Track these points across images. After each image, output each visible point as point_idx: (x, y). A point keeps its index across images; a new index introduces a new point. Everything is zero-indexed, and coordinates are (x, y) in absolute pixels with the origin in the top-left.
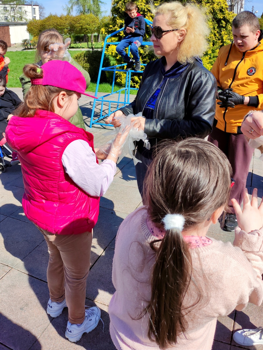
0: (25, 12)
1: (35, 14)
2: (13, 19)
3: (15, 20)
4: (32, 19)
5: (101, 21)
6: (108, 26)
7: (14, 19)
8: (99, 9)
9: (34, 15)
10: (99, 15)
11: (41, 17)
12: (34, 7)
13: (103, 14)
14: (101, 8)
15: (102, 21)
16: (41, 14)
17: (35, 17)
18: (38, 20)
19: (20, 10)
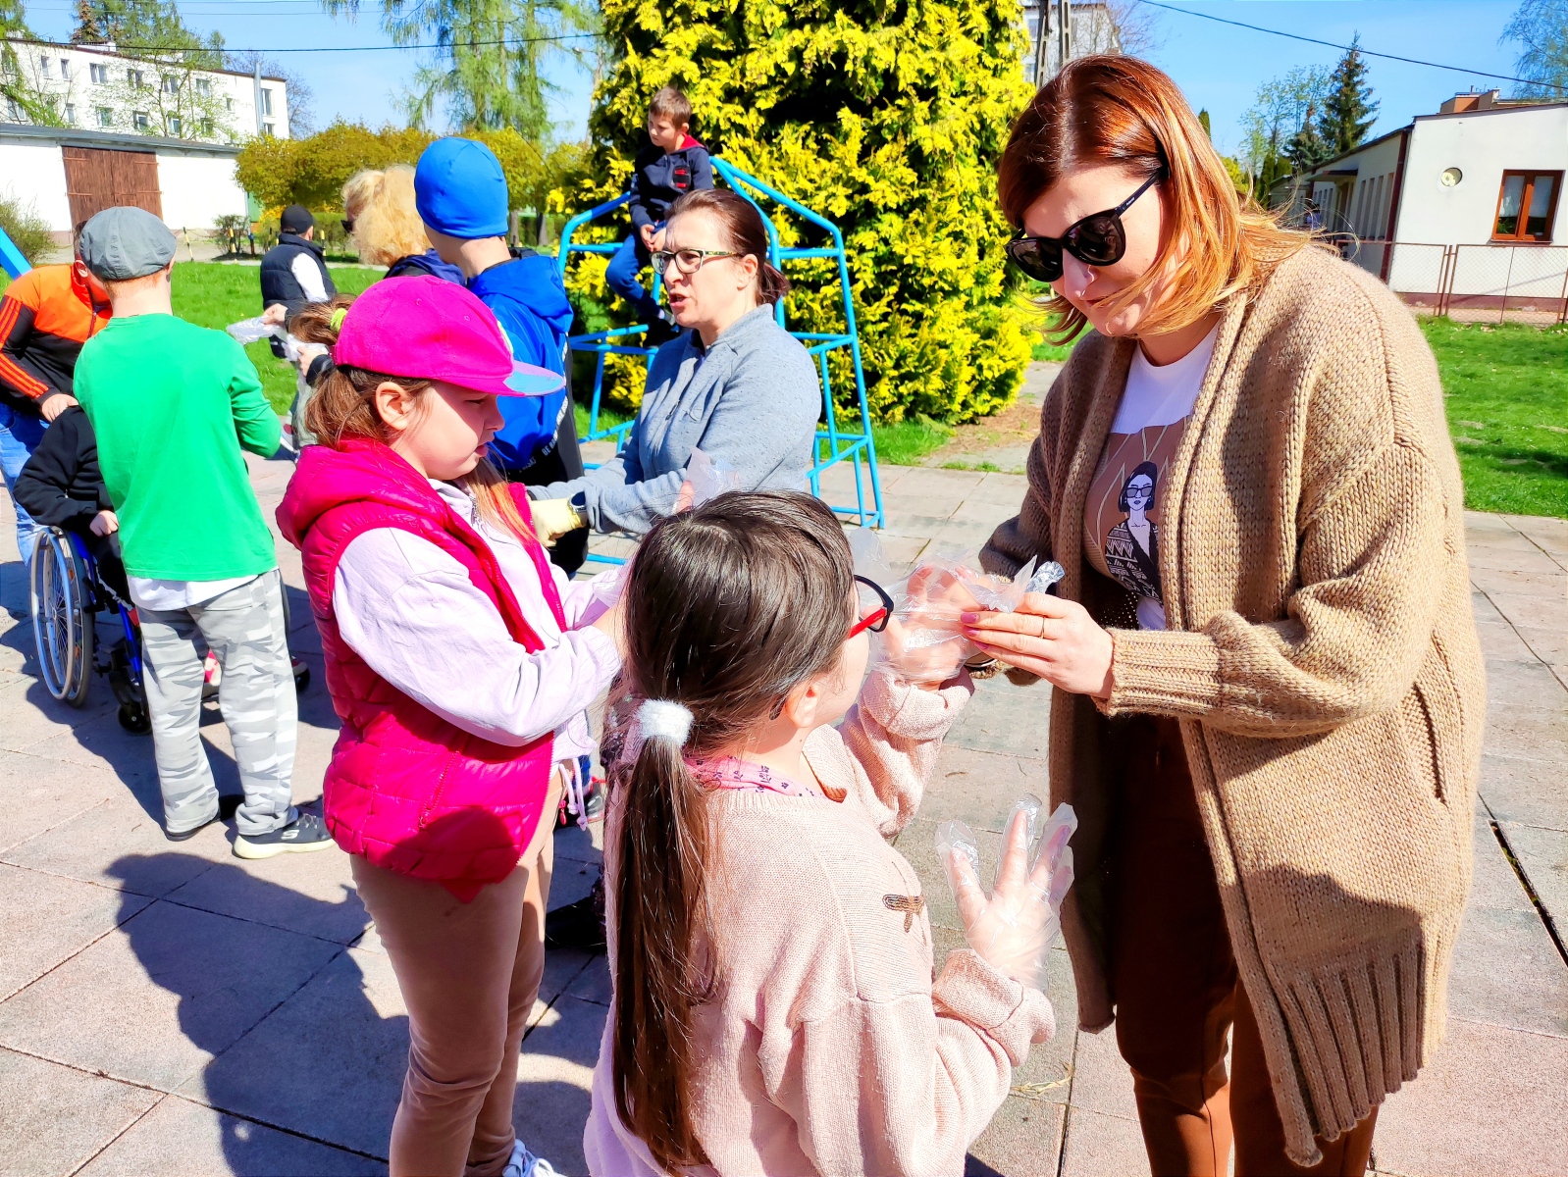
0: (224, 104)
1: (269, 112)
2: (171, 127)
3: (184, 130)
4: (256, 135)
5: (549, 162)
6: (575, 184)
7: (179, 128)
8: (543, 113)
9: (267, 120)
10: (543, 136)
11: (295, 129)
12: (266, 84)
13: (558, 136)
14: (549, 110)
15: (555, 163)
16: (295, 118)
17: (270, 126)
18: (283, 141)
19: (202, 91)
